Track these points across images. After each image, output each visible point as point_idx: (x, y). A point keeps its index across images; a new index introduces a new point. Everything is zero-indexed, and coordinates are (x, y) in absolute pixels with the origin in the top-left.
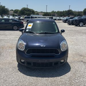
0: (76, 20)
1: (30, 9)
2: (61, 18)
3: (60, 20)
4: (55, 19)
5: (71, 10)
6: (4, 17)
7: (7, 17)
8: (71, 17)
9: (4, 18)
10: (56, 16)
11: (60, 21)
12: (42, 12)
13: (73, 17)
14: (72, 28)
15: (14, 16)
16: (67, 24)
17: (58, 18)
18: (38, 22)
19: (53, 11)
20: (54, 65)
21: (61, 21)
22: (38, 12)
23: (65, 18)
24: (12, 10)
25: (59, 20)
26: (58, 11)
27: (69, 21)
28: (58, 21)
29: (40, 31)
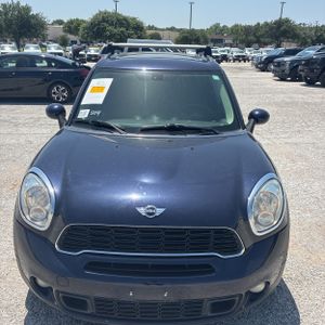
0: (309, 62)
1: (125, 19)
2: (248, 52)
3: (245, 59)
4: (225, 58)
5: (287, 21)
6: (28, 48)
7: (37, 48)
8: (287, 46)
9: (26, 51)
10: (226, 45)
11: (242, 64)
12: (172, 29)
13: (293, 46)
14: (295, 95)
15: (64, 43)
16: (271, 74)
17: (235, 52)
18: (144, 71)
19: (217, 26)
20: (213, 311)
21: (248, 64)
22: (156, 29)
23: (264, 53)
24: (60, 22)
25: (237, 59)
26: (236, 26)
27: (279, 64)
28: (237, 64)
29: (145, 117)
